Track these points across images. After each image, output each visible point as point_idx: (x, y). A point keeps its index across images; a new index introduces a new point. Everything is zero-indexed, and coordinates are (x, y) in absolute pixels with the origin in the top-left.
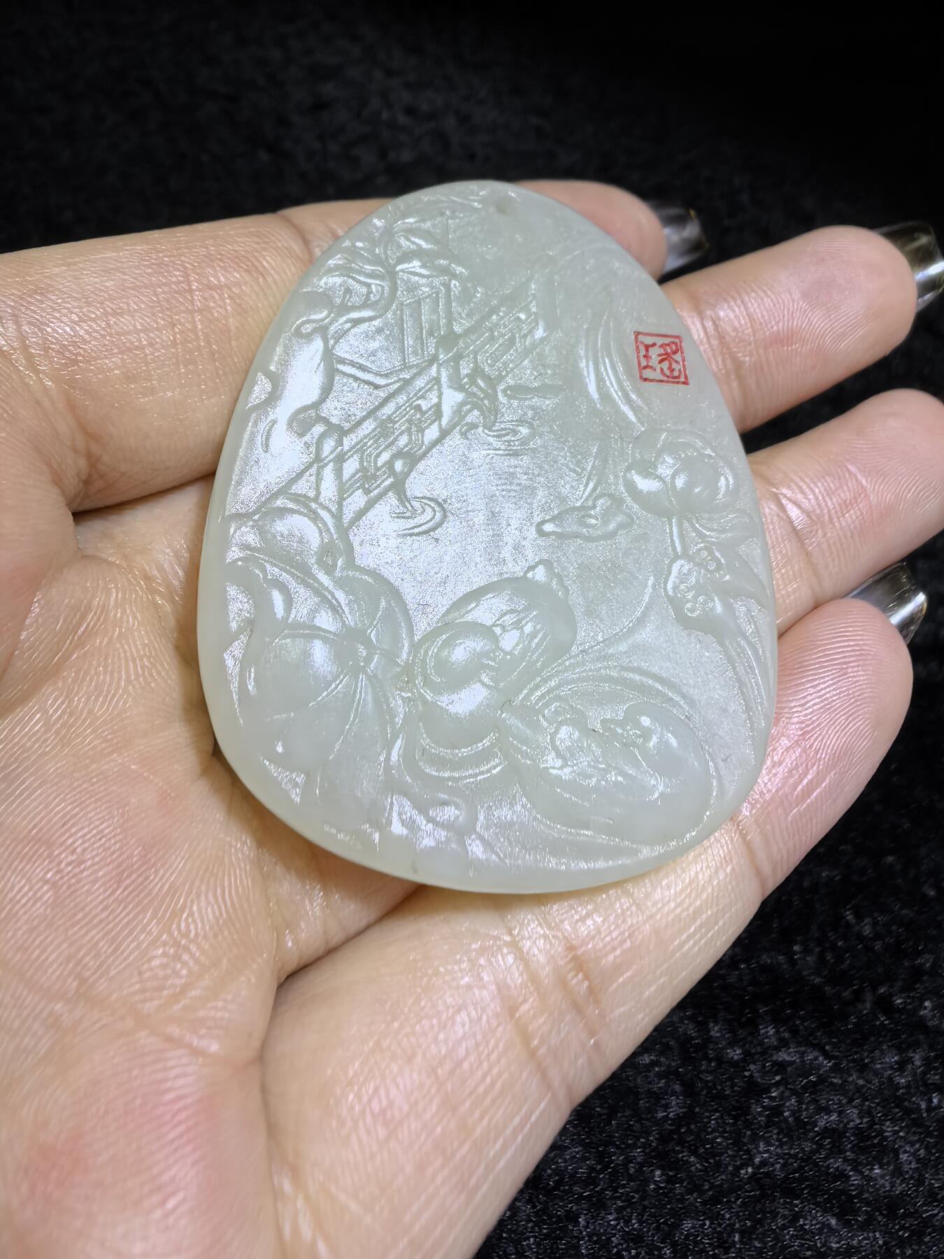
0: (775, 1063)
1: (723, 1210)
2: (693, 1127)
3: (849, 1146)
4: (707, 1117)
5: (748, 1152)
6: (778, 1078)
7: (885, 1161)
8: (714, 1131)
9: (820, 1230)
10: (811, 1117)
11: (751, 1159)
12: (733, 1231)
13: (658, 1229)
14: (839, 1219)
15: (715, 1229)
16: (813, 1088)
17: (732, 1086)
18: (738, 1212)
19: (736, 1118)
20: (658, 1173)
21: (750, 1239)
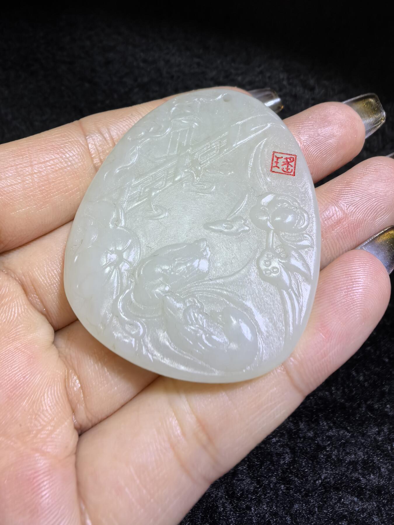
0: (327, 436)
1: (310, 499)
2: (295, 466)
3: (360, 467)
4: (301, 461)
5: (319, 474)
6: (329, 443)
7: (375, 472)
8: (304, 467)
9: (351, 503)
10: (343, 457)
11: (320, 477)
12: (315, 507)
13: (284, 509)
14: (358, 498)
15: (307, 507)
16: (344, 445)
17: (310, 448)
18: (316, 499)
19: (313, 461)
20: (283, 486)
21: (322, 509)
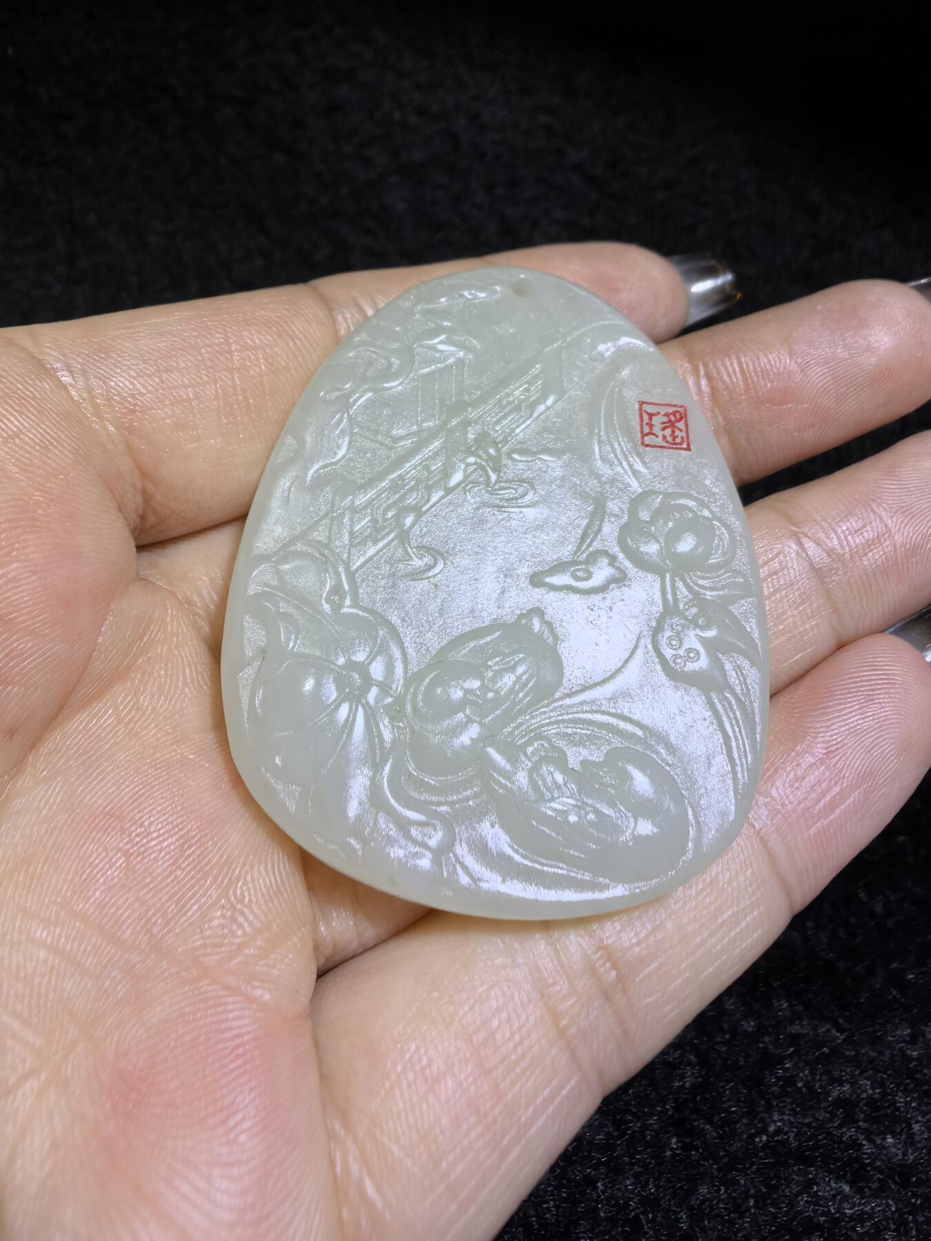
0: (790, 1035)
1: (738, 1176)
2: (708, 1096)
3: (862, 1116)
4: (722, 1087)
5: (762, 1121)
6: (792, 1050)
7: (897, 1130)
9: (834, 1196)
10: (824, 1088)
11: (766, 1127)
12: (748, 1196)
13: (674, 1194)
14: (852, 1186)
15: (730, 1194)
16: (826, 1059)
17: (746, 1057)
18: (753, 1178)
19: (750, 1088)
20: (674, 1140)
21: (765, 1204)
